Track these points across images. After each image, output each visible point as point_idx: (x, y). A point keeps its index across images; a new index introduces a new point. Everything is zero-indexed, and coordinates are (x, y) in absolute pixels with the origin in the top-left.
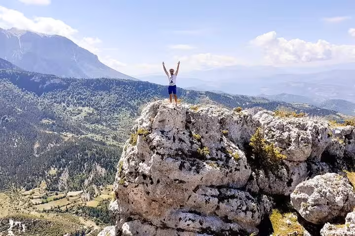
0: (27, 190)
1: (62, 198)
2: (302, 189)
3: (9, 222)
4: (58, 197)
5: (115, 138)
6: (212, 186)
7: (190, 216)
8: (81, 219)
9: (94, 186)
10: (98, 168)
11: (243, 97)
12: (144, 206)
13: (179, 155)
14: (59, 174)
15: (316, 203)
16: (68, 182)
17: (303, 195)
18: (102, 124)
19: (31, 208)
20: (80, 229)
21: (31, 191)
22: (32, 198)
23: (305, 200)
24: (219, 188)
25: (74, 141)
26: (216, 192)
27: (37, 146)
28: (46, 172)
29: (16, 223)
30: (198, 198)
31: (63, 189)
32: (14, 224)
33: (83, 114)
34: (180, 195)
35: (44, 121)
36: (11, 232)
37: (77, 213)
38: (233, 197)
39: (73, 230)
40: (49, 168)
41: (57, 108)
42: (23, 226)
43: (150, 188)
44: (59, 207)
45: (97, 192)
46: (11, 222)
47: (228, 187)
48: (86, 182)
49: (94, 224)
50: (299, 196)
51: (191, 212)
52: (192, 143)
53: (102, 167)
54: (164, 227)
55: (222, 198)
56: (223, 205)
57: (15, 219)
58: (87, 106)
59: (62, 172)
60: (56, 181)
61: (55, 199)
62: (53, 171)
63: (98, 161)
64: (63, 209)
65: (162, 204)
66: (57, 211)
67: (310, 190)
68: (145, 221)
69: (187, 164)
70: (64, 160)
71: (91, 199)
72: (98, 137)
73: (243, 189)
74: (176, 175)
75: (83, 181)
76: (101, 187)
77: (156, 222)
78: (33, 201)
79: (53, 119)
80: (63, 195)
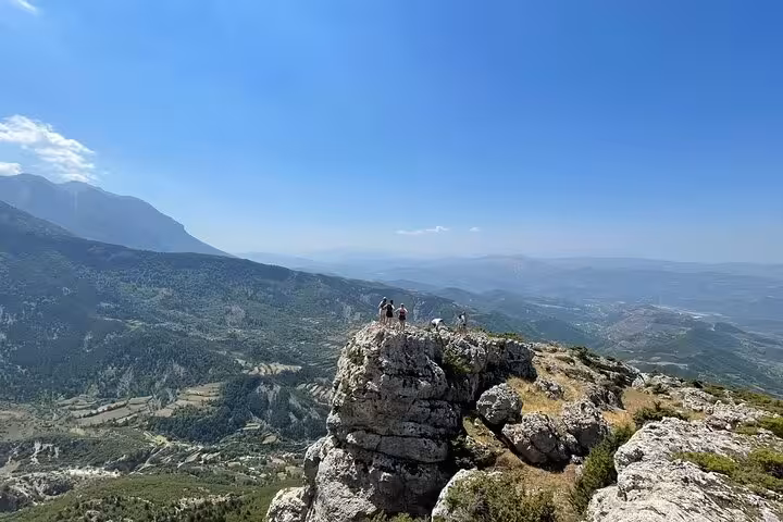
0: (68, 398)
1: (120, 407)
2: (487, 398)
3: (33, 445)
4: (113, 406)
5: (199, 328)
6: (424, 399)
7: (412, 424)
8: (147, 435)
9: (168, 390)
10: (176, 366)
11: (360, 281)
12: (370, 418)
13: (400, 374)
14: (120, 375)
15: (499, 408)
16: (131, 384)
17: (488, 402)
18: (184, 310)
19: (71, 424)
20: (144, 448)
21: (74, 398)
22: (75, 410)
23: (490, 406)
24: (429, 400)
25: (144, 331)
26: (428, 404)
27: (88, 338)
28: (99, 373)
29: (45, 447)
30: (416, 409)
31: (123, 395)
32: (41, 448)
33: (160, 297)
34: (401, 407)
35: (104, 305)
36: (36, 460)
37: (141, 427)
38: (440, 407)
39: (134, 451)
40: (104, 368)
41: (124, 288)
42: (57, 449)
43: (378, 403)
44: (115, 420)
45: (171, 397)
46: (37, 446)
47: (435, 399)
48: (157, 385)
49: (164, 439)
50: (484, 403)
51: (410, 421)
52: (409, 364)
53: (182, 365)
54: (391, 435)
55: (433, 408)
56: (433, 414)
57: (43, 440)
58: (165, 286)
59: (123, 372)
60: (115, 385)
61: (110, 409)
62: (111, 371)
63: (176, 357)
64: (120, 421)
65: (387, 416)
66: (112, 425)
67: (493, 398)
68: (368, 431)
69: (408, 382)
70: (128, 356)
71: (163, 407)
72: (177, 326)
73: (442, 399)
74: (399, 391)
75: (153, 383)
76: (178, 391)
77: (382, 431)
78: (76, 414)
79: (116, 302)
80: (122, 403)
